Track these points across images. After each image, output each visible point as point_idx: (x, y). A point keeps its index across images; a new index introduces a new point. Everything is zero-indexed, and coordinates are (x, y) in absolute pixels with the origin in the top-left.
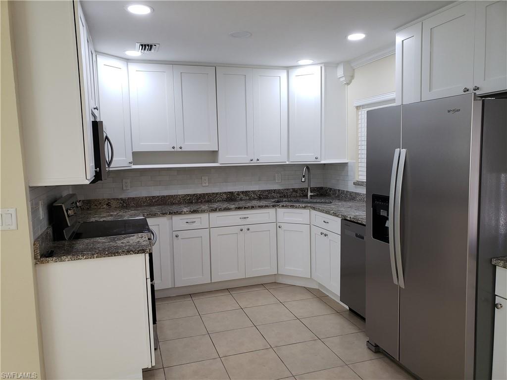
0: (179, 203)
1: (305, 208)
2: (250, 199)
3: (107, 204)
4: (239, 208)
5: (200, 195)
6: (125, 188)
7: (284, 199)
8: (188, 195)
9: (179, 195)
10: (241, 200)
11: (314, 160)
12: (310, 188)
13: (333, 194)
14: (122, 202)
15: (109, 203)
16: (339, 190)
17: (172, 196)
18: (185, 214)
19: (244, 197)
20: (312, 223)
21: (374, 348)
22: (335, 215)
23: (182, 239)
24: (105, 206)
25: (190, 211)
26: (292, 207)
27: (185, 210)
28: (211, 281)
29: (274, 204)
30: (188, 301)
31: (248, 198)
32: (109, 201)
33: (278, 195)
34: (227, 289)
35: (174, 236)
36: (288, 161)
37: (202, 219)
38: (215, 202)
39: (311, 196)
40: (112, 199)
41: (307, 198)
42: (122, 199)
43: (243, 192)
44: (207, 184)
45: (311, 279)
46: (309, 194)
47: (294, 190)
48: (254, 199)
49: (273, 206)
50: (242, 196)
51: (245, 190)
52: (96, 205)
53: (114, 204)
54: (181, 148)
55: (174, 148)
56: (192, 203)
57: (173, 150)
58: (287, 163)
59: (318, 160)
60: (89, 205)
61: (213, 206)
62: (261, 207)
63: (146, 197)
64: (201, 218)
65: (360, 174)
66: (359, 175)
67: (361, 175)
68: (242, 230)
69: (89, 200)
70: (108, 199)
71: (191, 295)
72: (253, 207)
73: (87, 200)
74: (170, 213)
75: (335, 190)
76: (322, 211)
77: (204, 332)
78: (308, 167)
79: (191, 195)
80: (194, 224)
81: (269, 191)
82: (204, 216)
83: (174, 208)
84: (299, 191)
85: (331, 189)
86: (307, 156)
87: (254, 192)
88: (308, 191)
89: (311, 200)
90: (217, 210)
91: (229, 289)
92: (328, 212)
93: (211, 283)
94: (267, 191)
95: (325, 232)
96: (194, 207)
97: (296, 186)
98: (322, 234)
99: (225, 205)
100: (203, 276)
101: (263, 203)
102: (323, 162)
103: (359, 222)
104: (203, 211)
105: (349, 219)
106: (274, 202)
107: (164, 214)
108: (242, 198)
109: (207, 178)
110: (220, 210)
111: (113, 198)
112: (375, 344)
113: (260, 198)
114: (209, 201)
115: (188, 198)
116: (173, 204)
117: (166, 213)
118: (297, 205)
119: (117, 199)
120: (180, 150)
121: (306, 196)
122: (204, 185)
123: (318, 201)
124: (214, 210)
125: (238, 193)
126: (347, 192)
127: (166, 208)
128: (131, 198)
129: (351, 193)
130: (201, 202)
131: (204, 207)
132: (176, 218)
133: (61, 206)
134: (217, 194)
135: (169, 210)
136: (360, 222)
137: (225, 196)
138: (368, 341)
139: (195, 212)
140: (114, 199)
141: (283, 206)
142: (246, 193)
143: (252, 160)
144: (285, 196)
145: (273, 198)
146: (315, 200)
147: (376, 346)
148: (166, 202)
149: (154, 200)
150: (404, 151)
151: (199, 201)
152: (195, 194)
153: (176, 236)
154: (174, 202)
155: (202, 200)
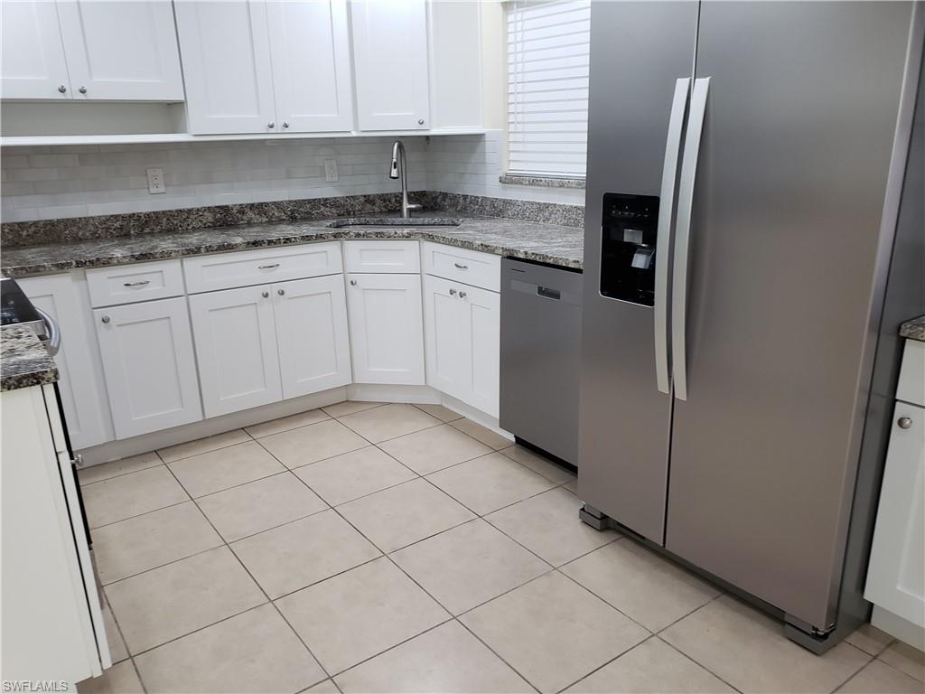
0: (95, 238)
1: (408, 237)
2: (270, 222)
4: (256, 244)
5: (148, 215)
7: (351, 220)
8: (116, 217)
9: (93, 218)
10: (250, 224)
11: (417, 126)
12: (407, 193)
13: (451, 206)
16: (465, 197)
17: (74, 220)
18: (120, 263)
19: (256, 218)
20: (426, 270)
21: (598, 522)
22: (486, 249)
23: (119, 326)
25: (133, 256)
26: (380, 236)
27: (118, 253)
28: (204, 415)
29: (334, 231)
30: (154, 468)
31: (265, 219)
33: (334, 210)
34: (242, 429)
35: (98, 320)
36: (356, 130)
37: (166, 276)
38: (186, 231)
39: (410, 210)
41: (402, 216)
43: (252, 206)
44: (162, 189)
45: (427, 387)
46: (406, 206)
47: (369, 200)
48: (281, 221)
49: (336, 236)
50: (250, 214)
51: (256, 200)
54: (83, 92)
55: (62, 91)
56: (127, 236)
57: (60, 96)
58: (354, 134)
59: (423, 127)
61: (186, 241)
62: (307, 239)
64: (161, 271)
65: (511, 158)
66: (510, 161)
67: (514, 161)
68: (266, 296)
71: (157, 453)
72: (288, 241)
74: (80, 264)
75: (455, 197)
76: (452, 242)
77: (217, 542)
78: (404, 143)
79: (123, 217)
80: (147, 289)
81: (314, 203)
82: (171, 268)
83: (87, 251)
84: (378, 202)
85: (445, 195)
86: (400, 118)
87: (277, 205)
88: (402, 198)
89: (411, 220)
90: (203, 250)
91: (246, 427)
92: (467, 245)
93: (204, 420)
94: (309, 201)
95: (459, 288)
96: (139, 247)
97: (372, 190)
98: (452, 292)
99: (216, 238)
100: (182, 406)
101: (306, 229)
102: (434, 132)
103: (548, 261)
104: (166, 256)
105: (522, 256)
106: (330, 226)
107: (62, 267)
108: (251, 219)
109: (159, 172)
110: (210, 250)
112: (602, 513)
113: (293, 219)
114: (171, 231)
115: (117, 225)
116: (78, 240)
117: (69, 265)
118: (391, 231)
120: (81, 97)
121: (398, 211)
122: (153, 190)
123: (426, 221)
124: (194, 252)
125: (242, 209)
126: (484, 199)
127: (63, 251)
129: (493, 202)
130: (152, 234)
131: (166, 244)
132: (96, 277)
134: (190, 211)
135: (75, 255)
136: (551, 261)
137: (209, 217)
138: (583, 509)
139: (144, 257)
141: (358, 235)
142: (260, 208)
143: (272, 127)
144: (349, 213)
145: (324, 217)
146: (420, 220)
147: (604, 517)
148: (59, 237)
149: (25, 233)
150: (702, 85)
151: (147, 230)
152: (134, 214)
153: (103, 321)
154: (83, 235)
155: (153, 227)
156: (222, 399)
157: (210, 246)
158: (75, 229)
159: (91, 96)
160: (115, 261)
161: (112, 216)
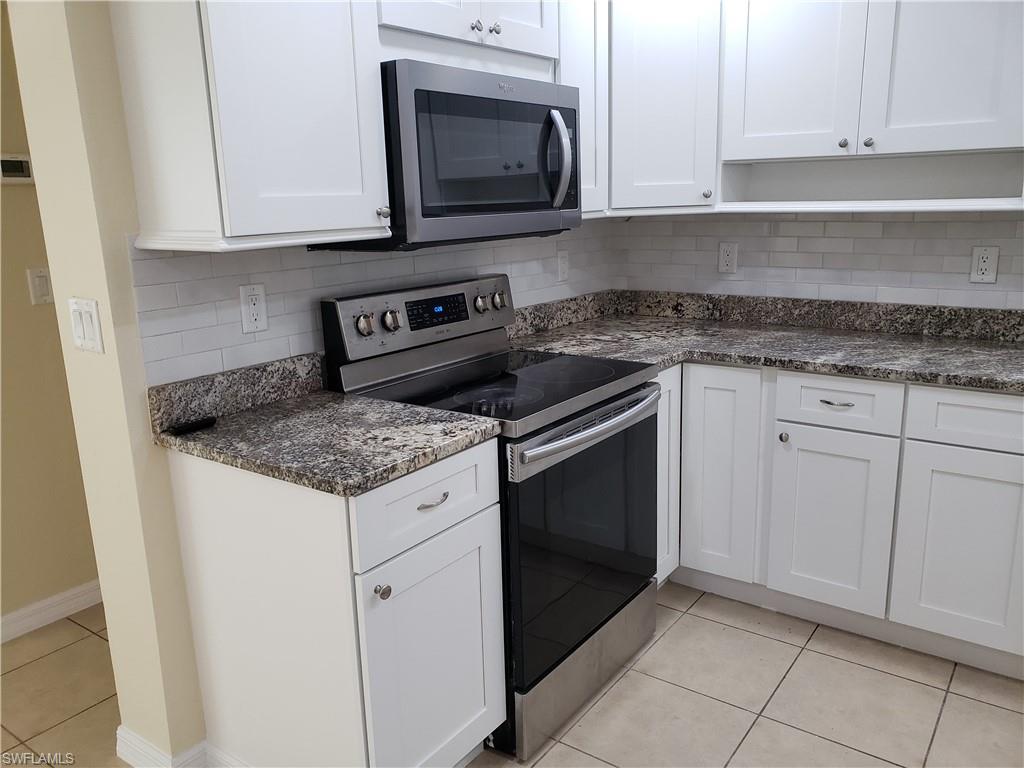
3: (675, 308)
5: (955, 312)
6: (723, 269)
8: (908, 307)
9: (878, 305)
14: (711, 306)
15: (679, 304)
17: (854, 305)
18: (816, 372)
23: (799, 449)
24: (669, 312)
25: (835, 367)
27: (823, 359)
28: (887, 613)
32: (680, 301)
35: (774, 436)
37: (878, 403)
40: (688, 294)
42: (710, 298)
44: (990, 278)
52: (648, 306)
53: (691, 309)
54: (869, 144)
55: (843, 145)
56: (917, 335)
57: (842, 152)
60: (634, 303)
63: (775, 300)
64: (873, 395)
69: (636, 292)
70: (679, 295)
73: (631, 292)
74: (769, 362)
79: (918, 310)
80: (850, 413)
90: (941, 380)
93: (886, 620)
104: (881, 375)
107: (748, 362)
109: (992, 254)
110: (953, 382)
111: (690, 292)
115: (908, 318)
116: (853, 330)
119: (700, 296)
120: (868, 151)
122: (976, 277)
124: (927, 379)
128: (734, 297)
132: (788, 381)
133: (333, 303)
139: (850, 371)
140: (692, 296)
149: (797, 312)
151: (948, 332)
152: (935, 308)
153: (781, 438)
154: (860, 324)
155: (958, 329)
156: (923, 605)
157: (955, 377)
158: (852, 316)
159: (881, 148)
160: (811, 368)
161: (903, 306)
